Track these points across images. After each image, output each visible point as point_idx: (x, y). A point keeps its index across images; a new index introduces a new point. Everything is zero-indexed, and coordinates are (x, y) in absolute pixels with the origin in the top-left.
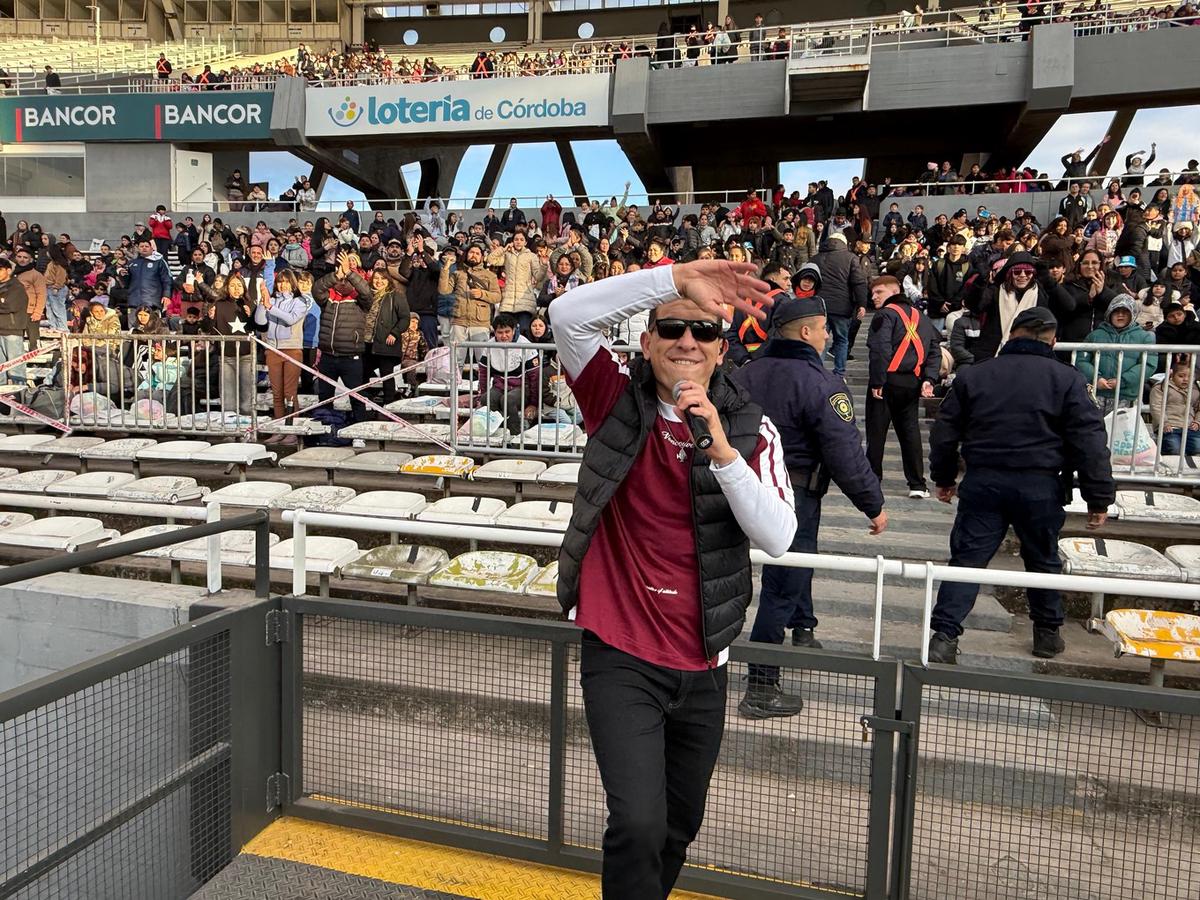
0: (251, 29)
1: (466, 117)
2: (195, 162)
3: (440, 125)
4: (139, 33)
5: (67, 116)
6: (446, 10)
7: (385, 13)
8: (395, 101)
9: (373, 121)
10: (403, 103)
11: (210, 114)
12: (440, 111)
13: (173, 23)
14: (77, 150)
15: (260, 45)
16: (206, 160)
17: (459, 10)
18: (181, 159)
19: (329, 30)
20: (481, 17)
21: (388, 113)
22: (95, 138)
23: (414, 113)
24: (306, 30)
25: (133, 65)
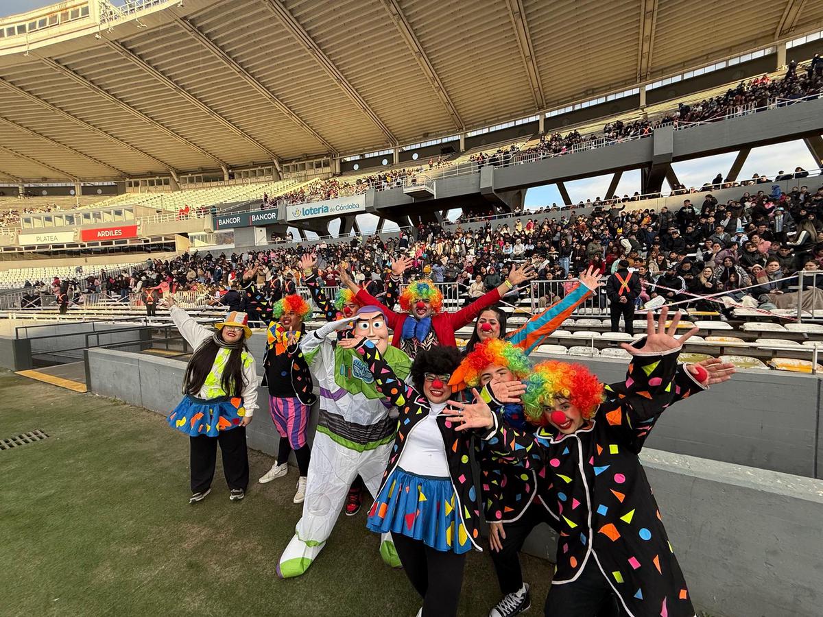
0: (303, 173)
1: (328, 211)
2: (261, 231)
3: (321, 214)
4: (270, 179)
5: (229, 221)
6: (367, 156)
7: (348, 159)
8: (309, 209)
9: (304, 215)
10: (311, 209)
11: (263, 217)
12: (321, 210)
13: (280, 174)
14: (232, 230)
15: (306, 178)
16: (264, 230)
17: (371, 155)
18: (257, 230)
19: (328, 170)
20: (379, 156)
21: (307, 212)
22: (236, 227)
23: (314, 211)
24: (320, 171)
25: (254, 197)
